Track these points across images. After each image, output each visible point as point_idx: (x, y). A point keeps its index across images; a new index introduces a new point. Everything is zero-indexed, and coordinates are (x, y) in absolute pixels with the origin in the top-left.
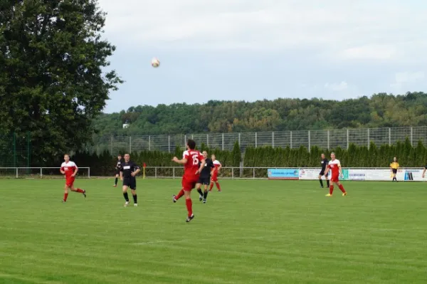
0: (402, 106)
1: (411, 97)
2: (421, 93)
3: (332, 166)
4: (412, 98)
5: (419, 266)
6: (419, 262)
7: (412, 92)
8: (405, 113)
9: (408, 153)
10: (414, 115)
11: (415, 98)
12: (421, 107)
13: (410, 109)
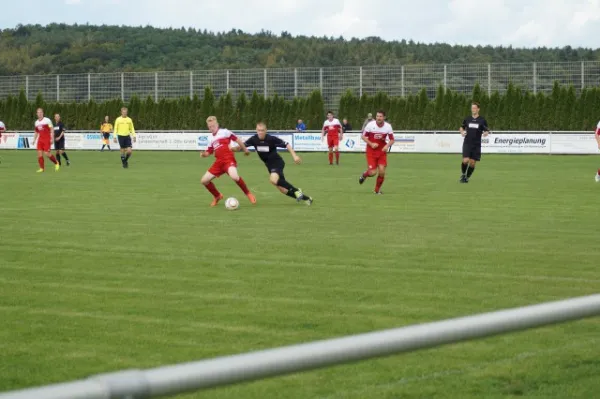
0: (10, 45)
1: (23, 31)
2: (37, 26)
3: (40, 128)
4: (24, 34)
5: (50, 248)
6: (49, 244)
7: (25, 24)
8: (14, 54)
9: (22, 112)
10: (27, 57)
11: (29, 34)
12: (37, 46)
13: (23, 49)
